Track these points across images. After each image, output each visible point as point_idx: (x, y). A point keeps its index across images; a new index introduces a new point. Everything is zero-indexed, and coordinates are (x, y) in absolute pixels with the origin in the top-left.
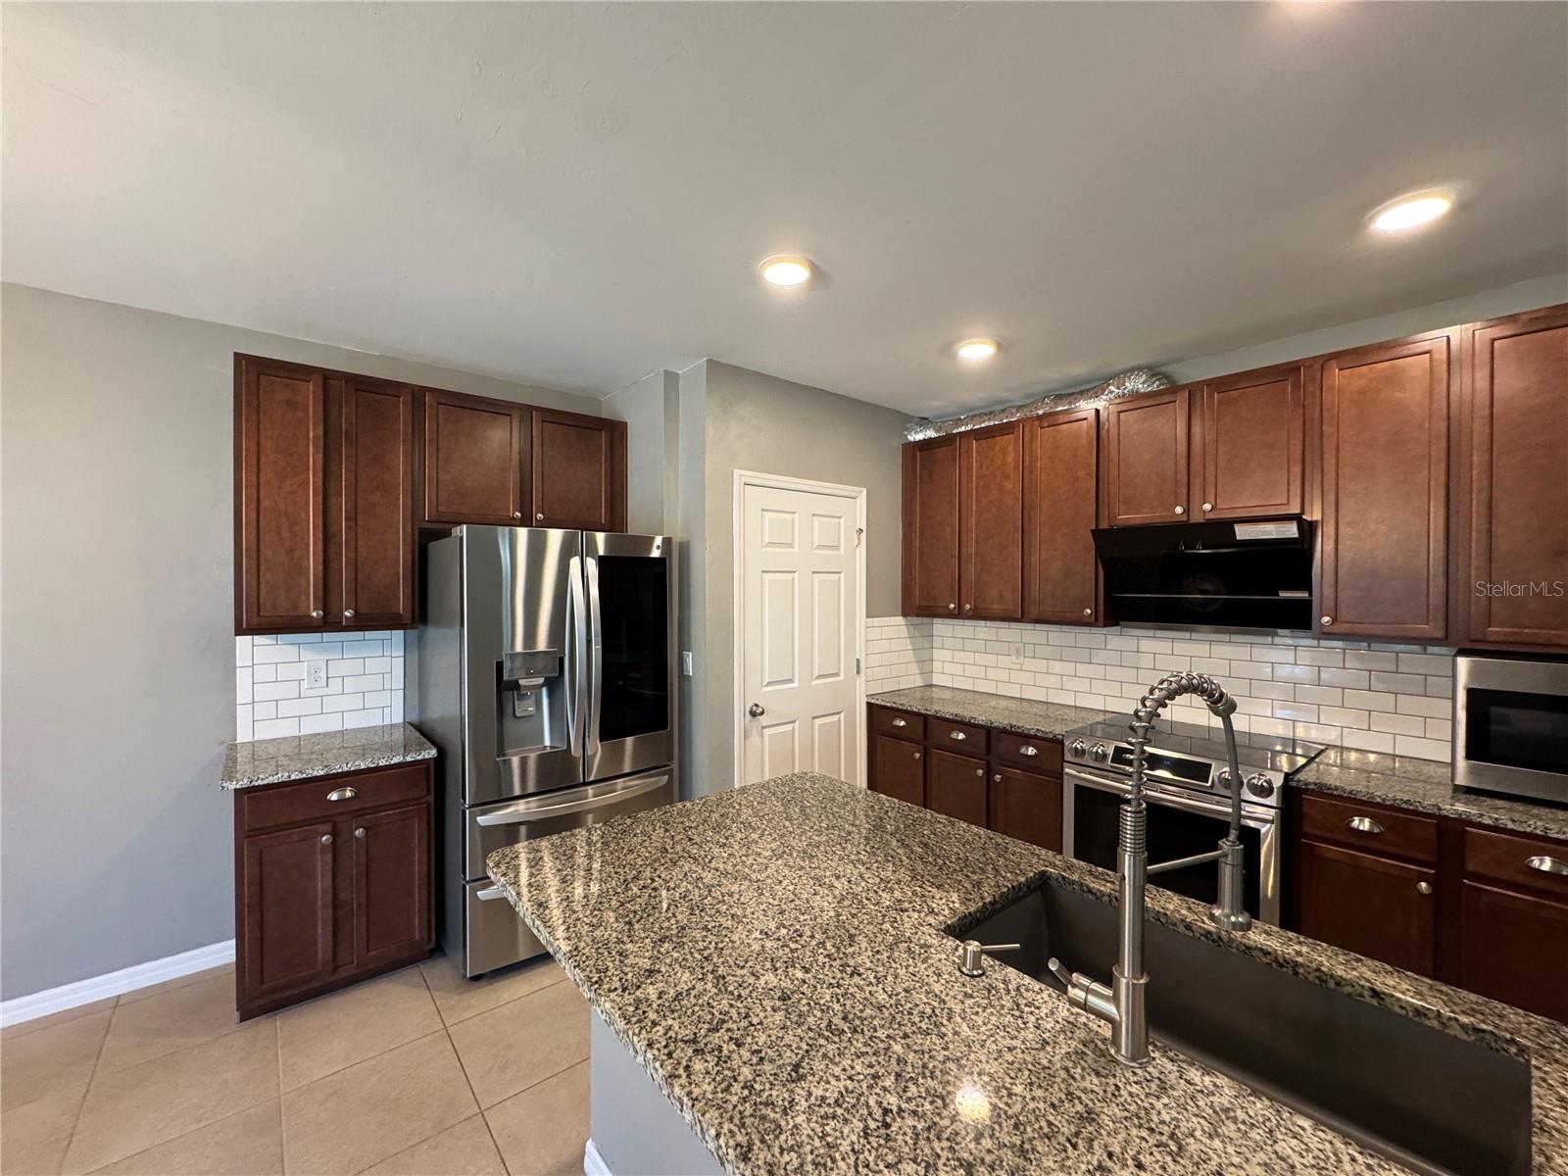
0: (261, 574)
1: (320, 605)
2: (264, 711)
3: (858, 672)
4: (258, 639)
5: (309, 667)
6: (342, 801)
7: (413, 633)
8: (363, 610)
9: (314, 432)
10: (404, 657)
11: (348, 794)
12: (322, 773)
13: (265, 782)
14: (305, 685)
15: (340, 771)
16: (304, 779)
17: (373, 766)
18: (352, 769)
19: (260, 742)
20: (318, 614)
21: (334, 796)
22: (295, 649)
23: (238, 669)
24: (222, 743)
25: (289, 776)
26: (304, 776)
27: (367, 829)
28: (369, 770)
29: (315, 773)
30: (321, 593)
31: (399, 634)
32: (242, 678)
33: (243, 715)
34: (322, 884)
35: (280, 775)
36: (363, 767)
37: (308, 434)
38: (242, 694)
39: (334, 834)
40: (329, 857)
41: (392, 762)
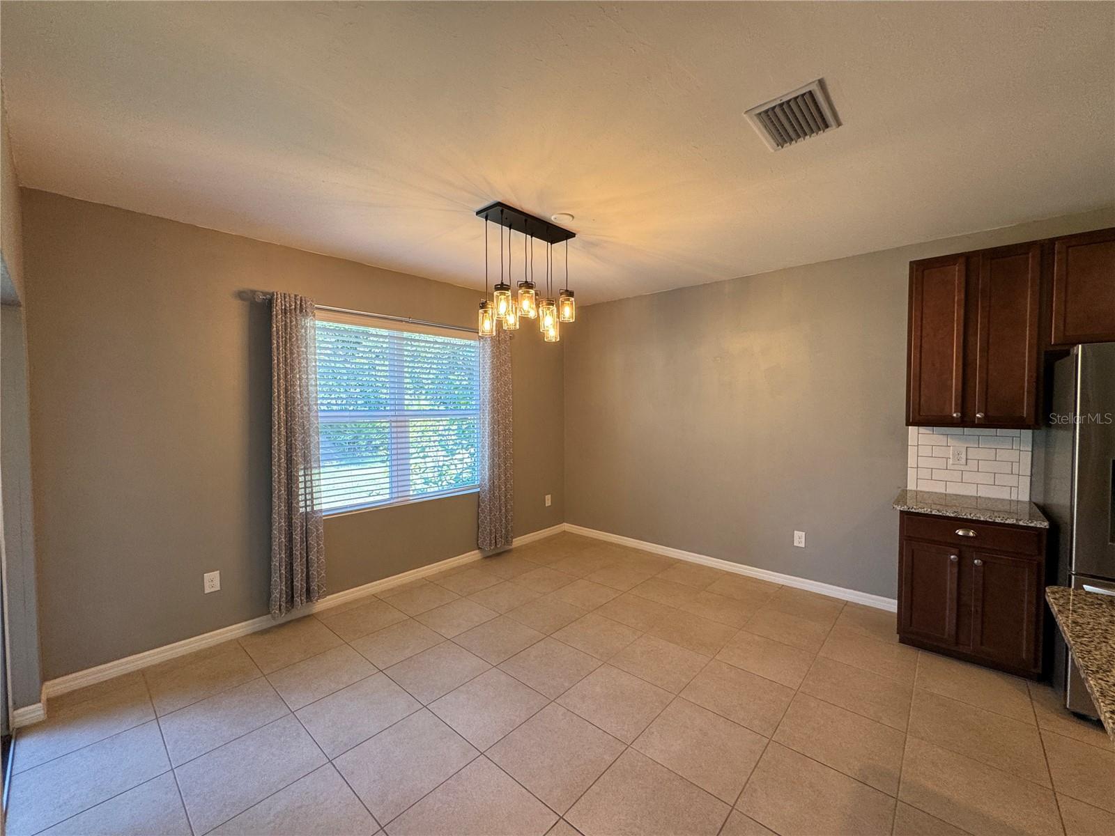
0: (922, 389)
1: (959, 409)
2: (924, 474)
4: (922, 430)
5: (954, 451)
6: (965, 537)
7: (1041, 433)
8: (989, 414)
9: (958, 297)
10: (1032, 452)
11: (971, 534)
12: (952, 515)
13: (917, 511)
14: (951, 461)
15: (965, 517)
16: (940, 516)
17: (990, 520)
18: (974, 518)
19: (921, 492)
20: (957, 415)
21: (960, 533)
22: (944, 438)
23: (909, 446)
24: (900, 488)
25: (931, 512)
26: (940, 514)
27: (984, 563)
28: (986, 522)
29: (948, 514)
30: (960, 401)
31: (1027, 434)
32: (912, 451)
33: (911, 473)
34: (950, 585)
35: (925, 509)
36: (982, 519)
37: (954, 299)
38: (911, 461)
39: (960, 556)
40: (955, 570)
41: (1007, 522)
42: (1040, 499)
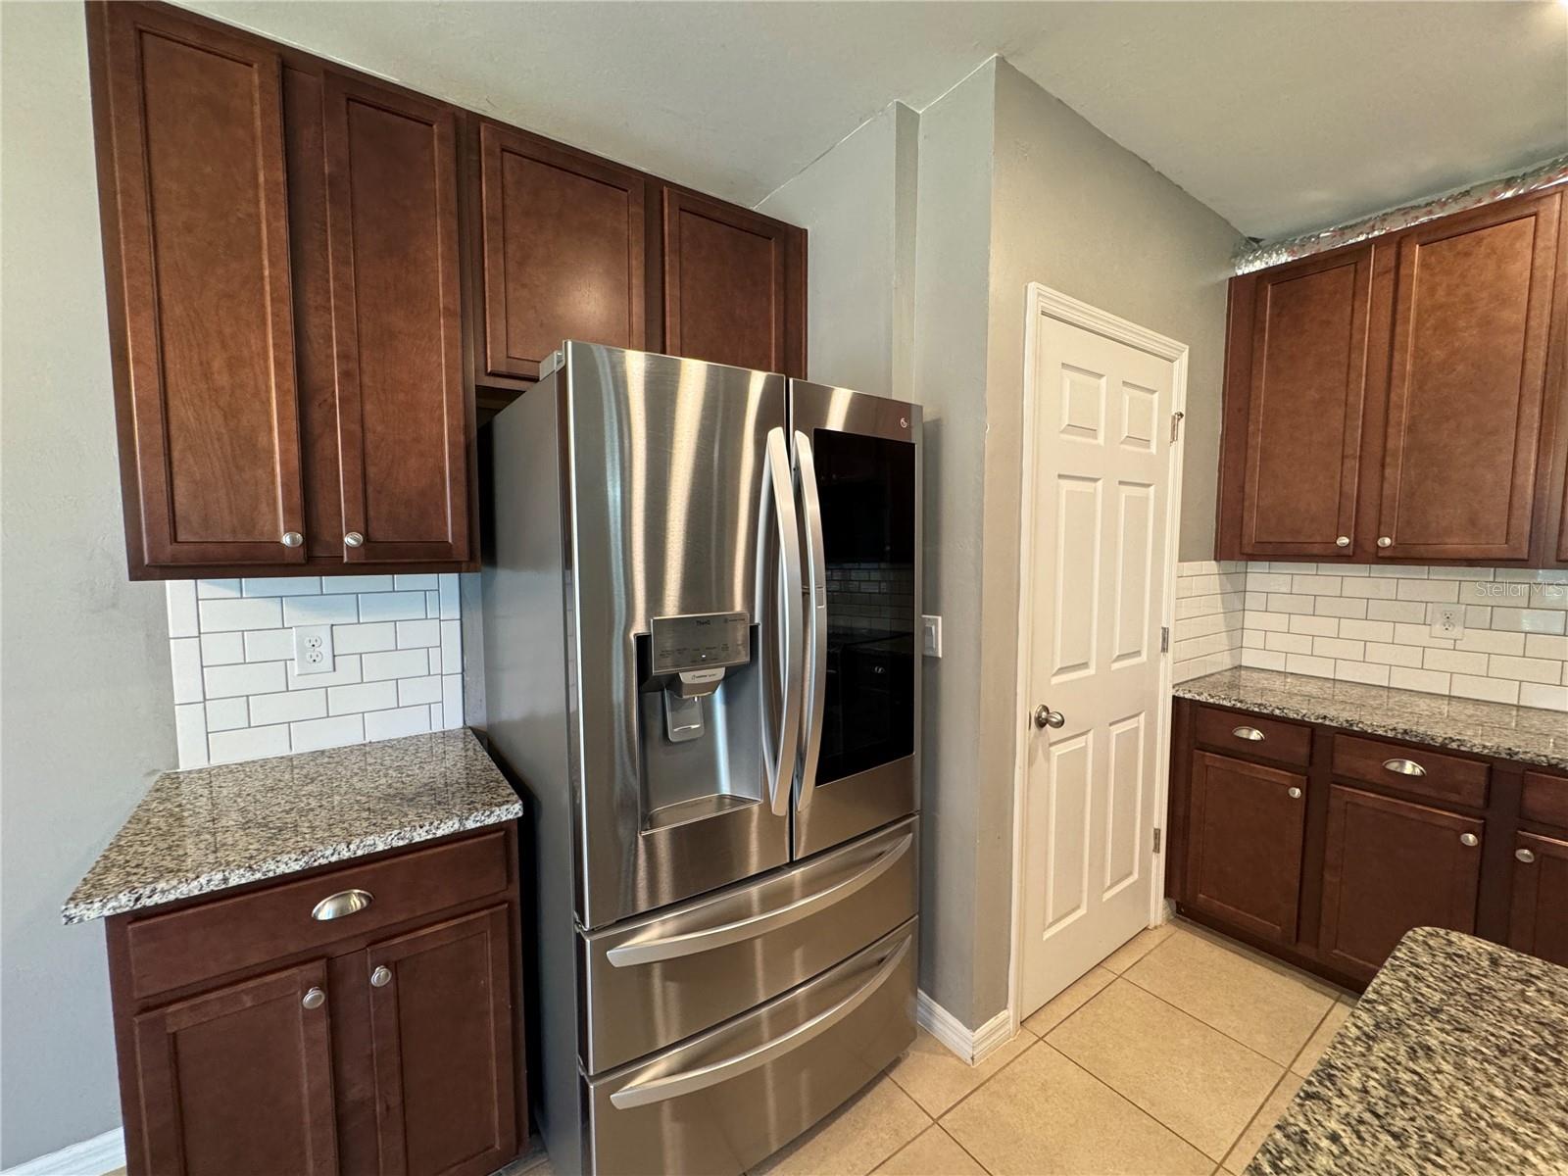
0: (176, 455)
1: (299, 524)
2: (224, 714)
3: (1164, 649)
4: (207, 587)
5: (300, 639)
6: (342, 920)
7: (473, 579)
8: (379, 535)
9: (268, 173)
10: (461, 619)
11: (356, 902)
12: (296, 867)
13: (172, 897)
14: (295, 668)
15: (334, 859)
16: (259, 881)
17: (401, 843)
18: (360, 853)
19: (228, 770)
20: (293, 540)
21: (326, 910)
22: (273, 606)
23: (172, 641)
25: (225, 880)
26: (258, 876)
27: (393, 966)
28: (393, 853)
29: (283, 869)
31: (449, 581)
32: (182, 655)
34: (310, 1078)
35: (203, 880)
36: (381, 847)
37: (256, 177)
38: (184, 684)
39: (330, 986)
40: (322, 1028)
41: (440, 833)
42: (479, 719)
